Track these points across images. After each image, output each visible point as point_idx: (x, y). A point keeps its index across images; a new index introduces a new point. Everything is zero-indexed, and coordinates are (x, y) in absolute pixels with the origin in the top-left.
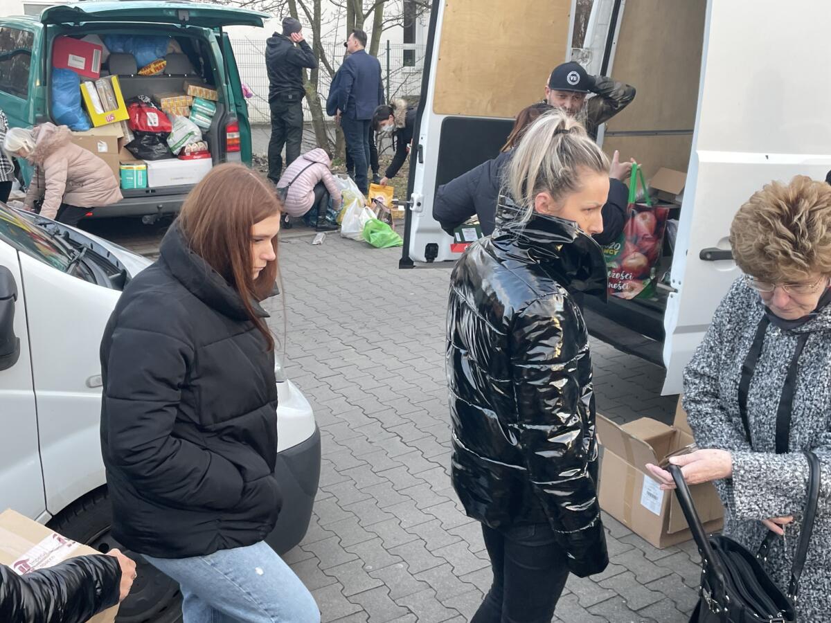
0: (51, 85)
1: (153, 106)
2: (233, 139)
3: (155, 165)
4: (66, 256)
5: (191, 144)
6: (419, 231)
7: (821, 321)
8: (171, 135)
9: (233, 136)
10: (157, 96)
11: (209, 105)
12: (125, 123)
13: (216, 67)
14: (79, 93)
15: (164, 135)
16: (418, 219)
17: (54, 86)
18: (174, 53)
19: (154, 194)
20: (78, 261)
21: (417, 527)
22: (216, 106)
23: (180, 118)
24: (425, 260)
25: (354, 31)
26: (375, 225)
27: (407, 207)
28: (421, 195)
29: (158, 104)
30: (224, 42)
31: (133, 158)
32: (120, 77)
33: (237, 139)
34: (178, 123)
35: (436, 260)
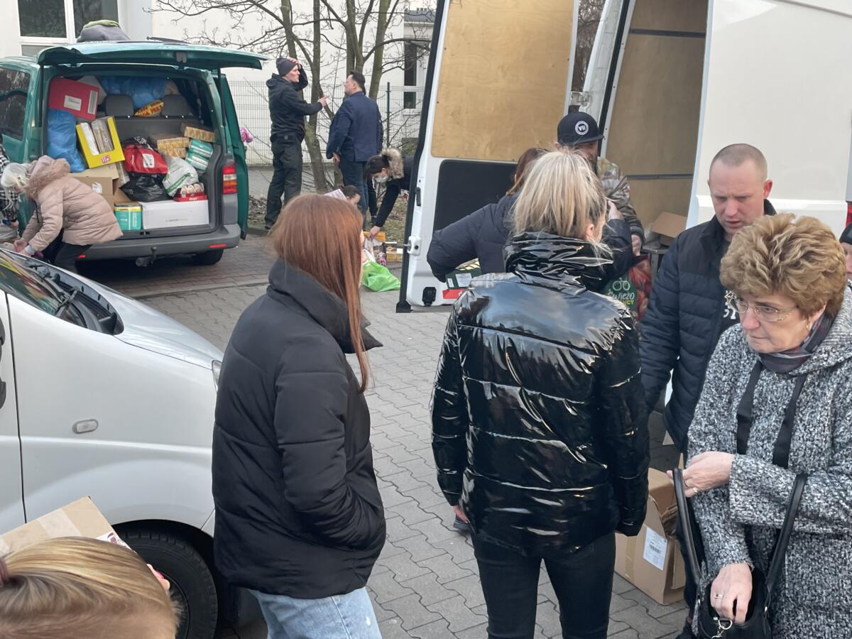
0: (46, 126)
1: (149, 147)
2: (230, 181)
3: (150, 207)
4: (56, 299)
5: (187, 186)
6: (417, 275)
7: (818, 360)
8: (167, 176)
9: (229, 177)
10: (153, 137)
11: (206, 147)
12: (121, 165)
13: (214, 108)
14: (75, 134)
15: (159, 176)
16: (416, 262)
17: (50, 127)
18: (171, 95)
19: (148, 236)
20: (67, 304)
21: (412, 580)
22: (213, 148)
23: (176, 160)
24: (422, 304)
25: (352, 73)
26: (373, 268)
27: (405, 249)
28: (419, 238)
29: (154, 146)
30: (222, 84)
31: (128, 200)
32: (116, 118)
33: (233, 181)
34: (174, 164)
35: (434, 304)
